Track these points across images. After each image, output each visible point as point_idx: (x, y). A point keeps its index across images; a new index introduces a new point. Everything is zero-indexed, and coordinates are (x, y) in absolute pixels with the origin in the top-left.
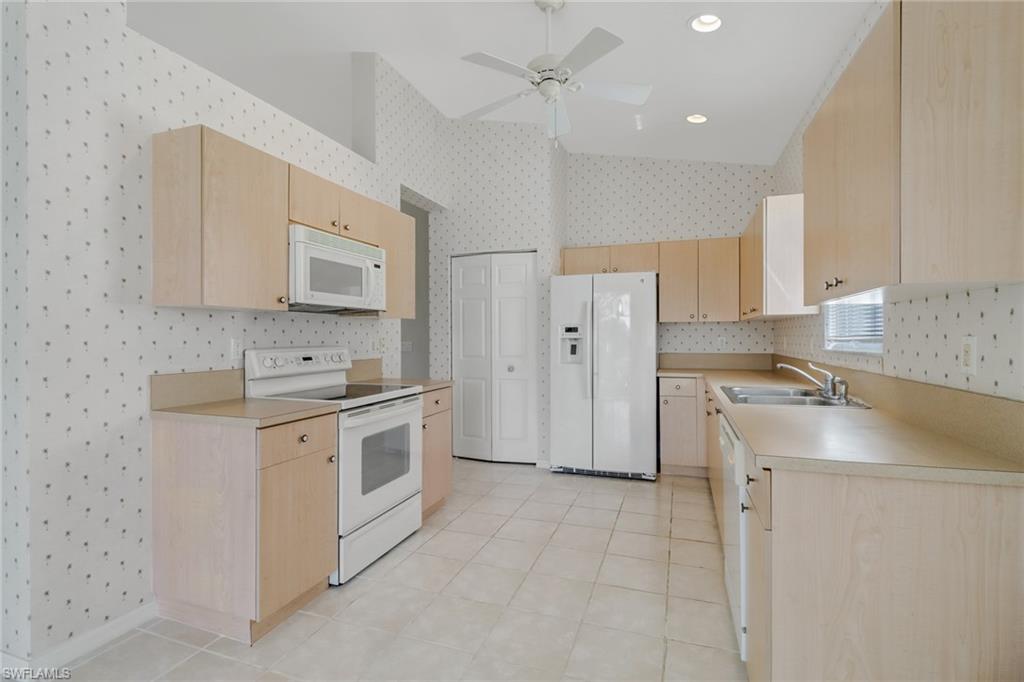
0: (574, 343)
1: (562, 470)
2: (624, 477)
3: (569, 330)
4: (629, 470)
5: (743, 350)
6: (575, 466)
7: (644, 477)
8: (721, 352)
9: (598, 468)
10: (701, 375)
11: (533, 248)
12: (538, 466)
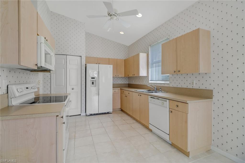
0: (93, 81)
1: (90, 115)
2: (105, 113)
3: (92, 78)
4: (106, 112)
5: (123, 83)
6: (93, 113)
7: (110, 113)
8: (119, 83)
9: (99, 112)
10: (120, 88)
11: (80, 55)
12: (81, 115)
